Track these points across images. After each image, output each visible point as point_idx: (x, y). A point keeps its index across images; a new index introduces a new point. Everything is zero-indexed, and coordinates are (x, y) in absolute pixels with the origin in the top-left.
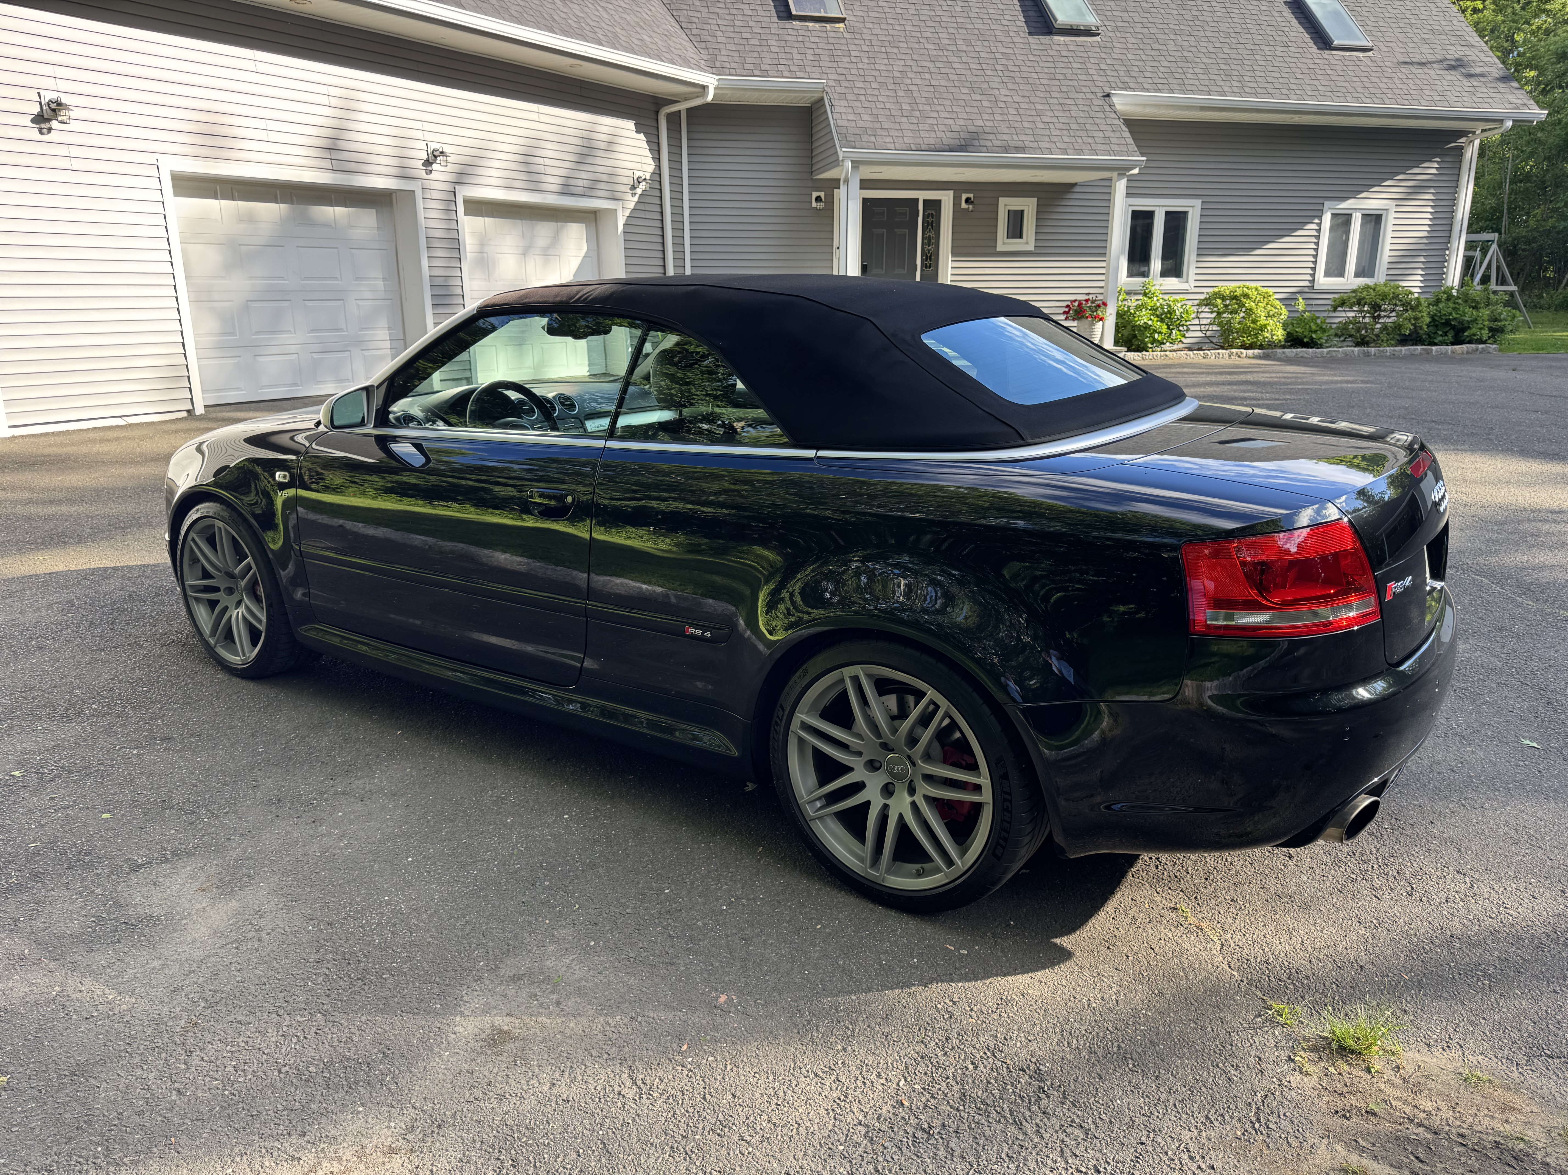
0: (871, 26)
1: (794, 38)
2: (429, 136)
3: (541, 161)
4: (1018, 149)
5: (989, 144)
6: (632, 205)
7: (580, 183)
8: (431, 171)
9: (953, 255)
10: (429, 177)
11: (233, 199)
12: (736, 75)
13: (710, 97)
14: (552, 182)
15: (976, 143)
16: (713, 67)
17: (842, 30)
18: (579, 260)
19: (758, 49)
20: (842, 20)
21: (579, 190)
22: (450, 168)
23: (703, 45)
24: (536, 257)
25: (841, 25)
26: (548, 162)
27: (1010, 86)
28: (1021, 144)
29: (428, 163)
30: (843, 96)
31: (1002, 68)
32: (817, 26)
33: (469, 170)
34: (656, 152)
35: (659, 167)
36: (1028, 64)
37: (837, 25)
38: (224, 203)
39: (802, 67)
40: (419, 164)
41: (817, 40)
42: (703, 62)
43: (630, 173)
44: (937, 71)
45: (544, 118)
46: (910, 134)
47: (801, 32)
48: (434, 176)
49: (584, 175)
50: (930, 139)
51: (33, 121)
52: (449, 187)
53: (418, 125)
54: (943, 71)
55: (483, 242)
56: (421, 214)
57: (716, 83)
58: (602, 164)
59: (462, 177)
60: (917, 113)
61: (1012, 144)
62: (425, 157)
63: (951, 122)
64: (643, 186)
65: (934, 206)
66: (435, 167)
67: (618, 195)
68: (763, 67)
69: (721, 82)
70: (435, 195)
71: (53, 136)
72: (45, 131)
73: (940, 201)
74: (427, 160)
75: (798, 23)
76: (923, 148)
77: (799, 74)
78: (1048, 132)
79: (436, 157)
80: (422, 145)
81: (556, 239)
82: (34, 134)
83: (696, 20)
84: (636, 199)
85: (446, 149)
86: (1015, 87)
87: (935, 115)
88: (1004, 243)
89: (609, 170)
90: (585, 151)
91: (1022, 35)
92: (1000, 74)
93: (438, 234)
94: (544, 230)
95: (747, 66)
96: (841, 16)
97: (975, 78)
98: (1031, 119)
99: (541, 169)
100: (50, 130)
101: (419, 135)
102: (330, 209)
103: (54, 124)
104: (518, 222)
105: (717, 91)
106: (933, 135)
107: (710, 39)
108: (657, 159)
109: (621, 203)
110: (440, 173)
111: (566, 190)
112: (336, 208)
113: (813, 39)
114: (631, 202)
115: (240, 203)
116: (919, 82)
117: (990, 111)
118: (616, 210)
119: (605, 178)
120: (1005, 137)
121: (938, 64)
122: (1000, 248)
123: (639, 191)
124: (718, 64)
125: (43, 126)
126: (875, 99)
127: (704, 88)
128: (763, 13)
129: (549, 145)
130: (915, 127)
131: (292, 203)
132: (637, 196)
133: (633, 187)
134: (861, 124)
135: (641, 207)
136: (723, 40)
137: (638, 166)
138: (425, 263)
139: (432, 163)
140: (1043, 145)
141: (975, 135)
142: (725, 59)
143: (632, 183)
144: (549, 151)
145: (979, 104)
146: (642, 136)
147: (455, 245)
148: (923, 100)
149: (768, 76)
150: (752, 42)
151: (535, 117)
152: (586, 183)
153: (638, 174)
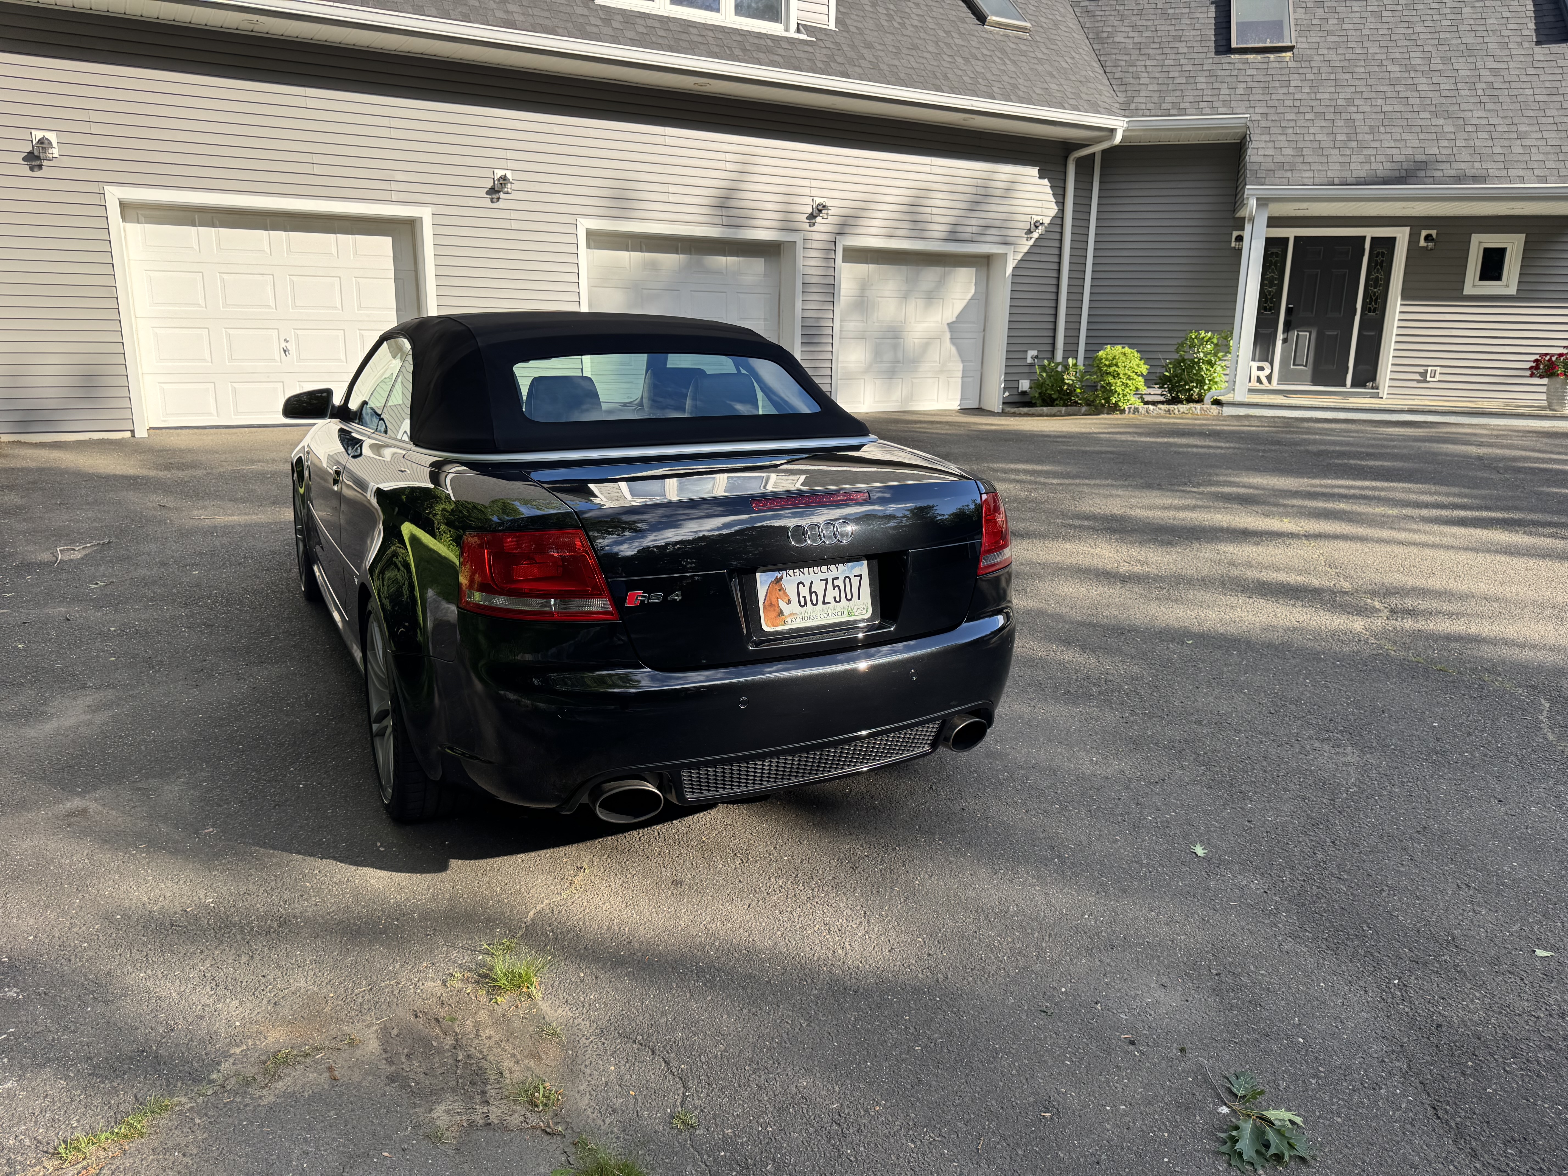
0: (1325, 52)
1: (1228, 73)
2: (814, 192)
3: (928, 210)
4: (1475, 179)
5: (1438, 174)
6: (1025, 249)
7: (969, 229)
8: (814, 224)
9: (1403, 298)
10: (812, 229)
11: (641, 251)
12: (1150, 116)
13: (1118, 139)
14: (938, 229)
15: (1422, 174)
16: (1126, 109)
17: (1288, 59)
18: (965, 302)
19: (1183, 87)
20: (1290, 49)
21: (967, 237)
22: (831, 219)
23: (1123, 88)
24: (918, 300)
25: (1289, 54)
26: (935, 211)
27: (1489, 106)
28: (1484, 172)
29: (812, 216)
30: (1267, 130)
31: (1484, 86)
32: (1259, 57)
33: (851, 221)
34: (1061, 197)
35: (1062, 210)
36: (1524, 78)
37: (1284, 54)
38: (634, 254)
39: (1227, 103)
40: (803, 218)
41: (1254, 72)
42: (1117, 105)
43: (1028, 218)
44: (1395, 95)
45: (936, 170)
46: (1337, 166)
47: (1238, 66)
48: (816, 228)
49: (974, 222)
50: (1360, 170)
51: (487, 193)
52: (831, 238)
53: (806, 183)
54: (1402, 95)
55: (864, 286)
56: (800, 262)
57: (1125, 125)
58: (995, 210)
59: (844, 227)
60: (1354, 144)
61: (1469, 173)
62: (810, 210)
63: (1395, 151)
64: (1041, 229)
65: (1385, 246)
66: (819, 219)
67: (1009, 239)
68: (1182, 106)
69: (1131, 124)
70: (815, 245)
71: (501, 204)
72: (495, 200)
73: (1394, 239)
74: (812, 214)
75: (1237, 56)
76: (1348, 182)
77: (1221, 110)
78: (1527, 158)
79: (820, 211)
80: (809, 201)
81: (941, 283)
82: (487, 203)
83: (1123, 63)
84: (1031, 242)
85: (828, 203)
86: (1498, 107)
87: (1377, 144)
88: (1474, 286)
89: (1004, 216)
90: (979, 199)
91: (1526, 45)
92: (1480, 92)
93: (814, 280)
94: (931, 275)
95: (1164, 106)
96: (1290, 44)
97: (1444, 100)
98: (1506, 143)
99: (928, 218)
100: (498, 199)
101: (806, 191)
102: (723, 259)
103: (502, 195)
104: (904, 268)
105: (1126, 134)
106: (1367, 166)
107: (1132, 81)
108: (1061, 204)
109: (1012, 247)
110: (823, 225)
111: (953, 237)
112: (729, 258)
113: (1249, 72)
114: (1025, 245)
115: (647, 254)
116: (1367, 109)
117: (1453, 137)
118: (1006, 254)
119: (998, 223)
120: (1463, 166)
121: (1398, 88)
122: (1468, 290)
123: (1036, 235)
124: (1133, 106)
125: (494, 196)
126: (1305, 131)
127: (1112, 131)
128: (1201, 50)
129: (940, 195)
130: (1347, 159)
131: (690, 254)
132: (1033, 240)
133: (1029, 232)
134: (1280, 159)
135: (1037, 250)
136: (1147, 81)
137: (1039, 211)
138: (799, 305)
139: (816, 217)
140: (1512, 172)
141: (1423, 166)
142: (1143, 100)
143: (1028, 228)
144: (939, 200)
145: (1439, 129)
146: (1046, 181)
147: (830, 290)
148: (1367, 129)
149: (1186, 115)
150: (1178, 81)
151: (927, 169)
152: (975, 230)
153: (1036, 218)
